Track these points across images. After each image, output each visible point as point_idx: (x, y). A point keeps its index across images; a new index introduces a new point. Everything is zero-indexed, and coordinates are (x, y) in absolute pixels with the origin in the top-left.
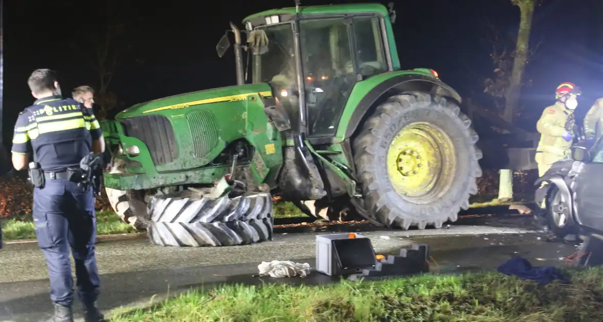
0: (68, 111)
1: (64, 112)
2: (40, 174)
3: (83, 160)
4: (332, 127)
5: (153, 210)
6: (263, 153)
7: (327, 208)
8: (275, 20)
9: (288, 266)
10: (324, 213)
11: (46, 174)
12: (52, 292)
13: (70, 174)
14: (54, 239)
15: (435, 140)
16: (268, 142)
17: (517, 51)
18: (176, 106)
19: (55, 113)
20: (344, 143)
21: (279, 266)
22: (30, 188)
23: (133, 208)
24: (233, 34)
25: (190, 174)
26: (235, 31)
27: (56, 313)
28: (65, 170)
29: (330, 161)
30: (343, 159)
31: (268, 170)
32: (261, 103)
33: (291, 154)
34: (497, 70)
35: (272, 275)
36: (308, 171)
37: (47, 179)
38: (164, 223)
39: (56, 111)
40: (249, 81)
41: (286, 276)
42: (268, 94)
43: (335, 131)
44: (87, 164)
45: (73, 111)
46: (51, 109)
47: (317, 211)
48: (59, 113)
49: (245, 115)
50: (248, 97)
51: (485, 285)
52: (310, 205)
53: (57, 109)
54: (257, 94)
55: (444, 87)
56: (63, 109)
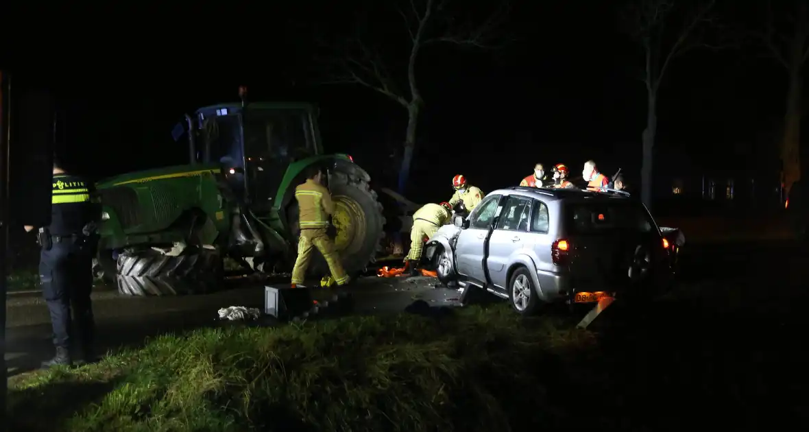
0: (77, 187)
1: (73, 188)
2: (48, 237)
3: (86, 227)
4: (270, 199)
5: (123, 266)
6: (214, 218)
7: (263, 264)
8: (224, 112)
9: (243, 311)
10: (261, 267)
11: (53, 238)
12: (55, 337)
13: (74, 239)
14: (58, 292)
15: (350, 208)
16: (219, 211)
17: (407, 142)
18: (141, 180)
19: (65, 188)
20: (280, 212)
21: (236, 311)
22: (39, 248)
23: (101, 265)
24: (187, 123)
25: (152, 236)
26: (189, 120)
27: (57, 355)
28: (70, 236)
29: (269, 225)
30: (280, 223)
31: (218, 232)
32: (213, 178)
33: (237, 220)
34: (392, 156)
35: (230, 318)
36: (252, 235)
37: (54, 242)
38: (133, 277)
39: (66, 185)
40: (200, 160)
41: (242, 319)
42: (218, 171)
43: (273, 202)
44: (88, 231)
45: (81, 187)
46: (62, 184)
47: (256, 265)
48: (69, 188)
49: (199, 188)
50: (203, 173)
51: (397, 322)
52: (250, 261)
53: (68, 184)
54: (209, 171)
55: (358, 169)
56: (73, 184)
